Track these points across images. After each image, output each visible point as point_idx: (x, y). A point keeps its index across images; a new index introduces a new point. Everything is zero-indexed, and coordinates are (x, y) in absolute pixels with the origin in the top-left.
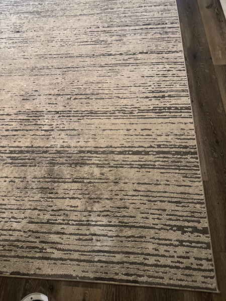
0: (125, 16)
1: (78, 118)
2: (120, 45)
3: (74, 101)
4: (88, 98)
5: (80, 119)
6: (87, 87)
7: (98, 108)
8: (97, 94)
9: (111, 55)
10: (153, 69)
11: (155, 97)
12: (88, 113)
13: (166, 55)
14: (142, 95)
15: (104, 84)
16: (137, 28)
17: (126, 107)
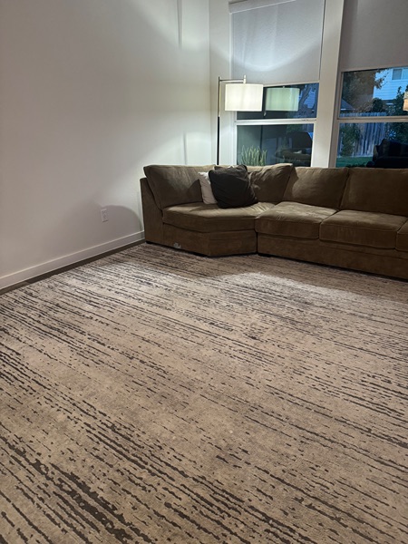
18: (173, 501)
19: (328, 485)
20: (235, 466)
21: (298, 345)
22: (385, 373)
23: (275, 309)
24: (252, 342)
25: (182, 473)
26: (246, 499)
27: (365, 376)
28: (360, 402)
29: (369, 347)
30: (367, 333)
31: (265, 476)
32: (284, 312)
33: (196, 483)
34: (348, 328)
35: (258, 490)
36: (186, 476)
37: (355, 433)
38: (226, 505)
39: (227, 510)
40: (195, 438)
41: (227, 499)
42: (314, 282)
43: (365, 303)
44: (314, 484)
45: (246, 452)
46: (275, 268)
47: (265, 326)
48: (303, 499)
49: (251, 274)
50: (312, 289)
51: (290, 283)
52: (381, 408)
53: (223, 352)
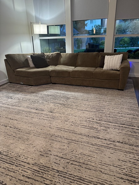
0: (110, 117)
1: (71, 180)
2: (105, 133)
3: (71, 165)
4: (80, 166)
5: (72, 182)
6: (81, 157)
7: (86, 177)
8: (86, 164)
9: (99, 138)
10: (127, 156)
11: (128, 180)
12: (78, 179)
13: (135, 148)
14: (118, 175)
15: (92, 158)
16: (116, 125)
17: (106, 182)
18: (25, 174)
19: (77, 156)
20: (47, 157)
21: (66, 112)
22: (92, 117)
23: (58, 102)
24: (51, 114)
25: (28, 163)
26: (51, 167)
27: (87, 119)
28: (85, 127)
29: (87, 109)
30: (86, 105)
31: (57, 158)
32: (61, 102)
33: (33, 166)
34: (81, 104)
35: (55, 163)
36: (29, 164)
37: (84, 137)
38: (44, 170)
39: (44, 172)
40: (32, 150)
41: (45, 168)
42: (70, 91)
43: (85, 96)
44: (73, 156)
45: (50, 151)
46: (58, 88)
47: (55, 107)
48: (69, 162)
49: (50, 90)
50: (69, 93)
51: (63, 92)
52: (92, 128)
53: (41, 119)
